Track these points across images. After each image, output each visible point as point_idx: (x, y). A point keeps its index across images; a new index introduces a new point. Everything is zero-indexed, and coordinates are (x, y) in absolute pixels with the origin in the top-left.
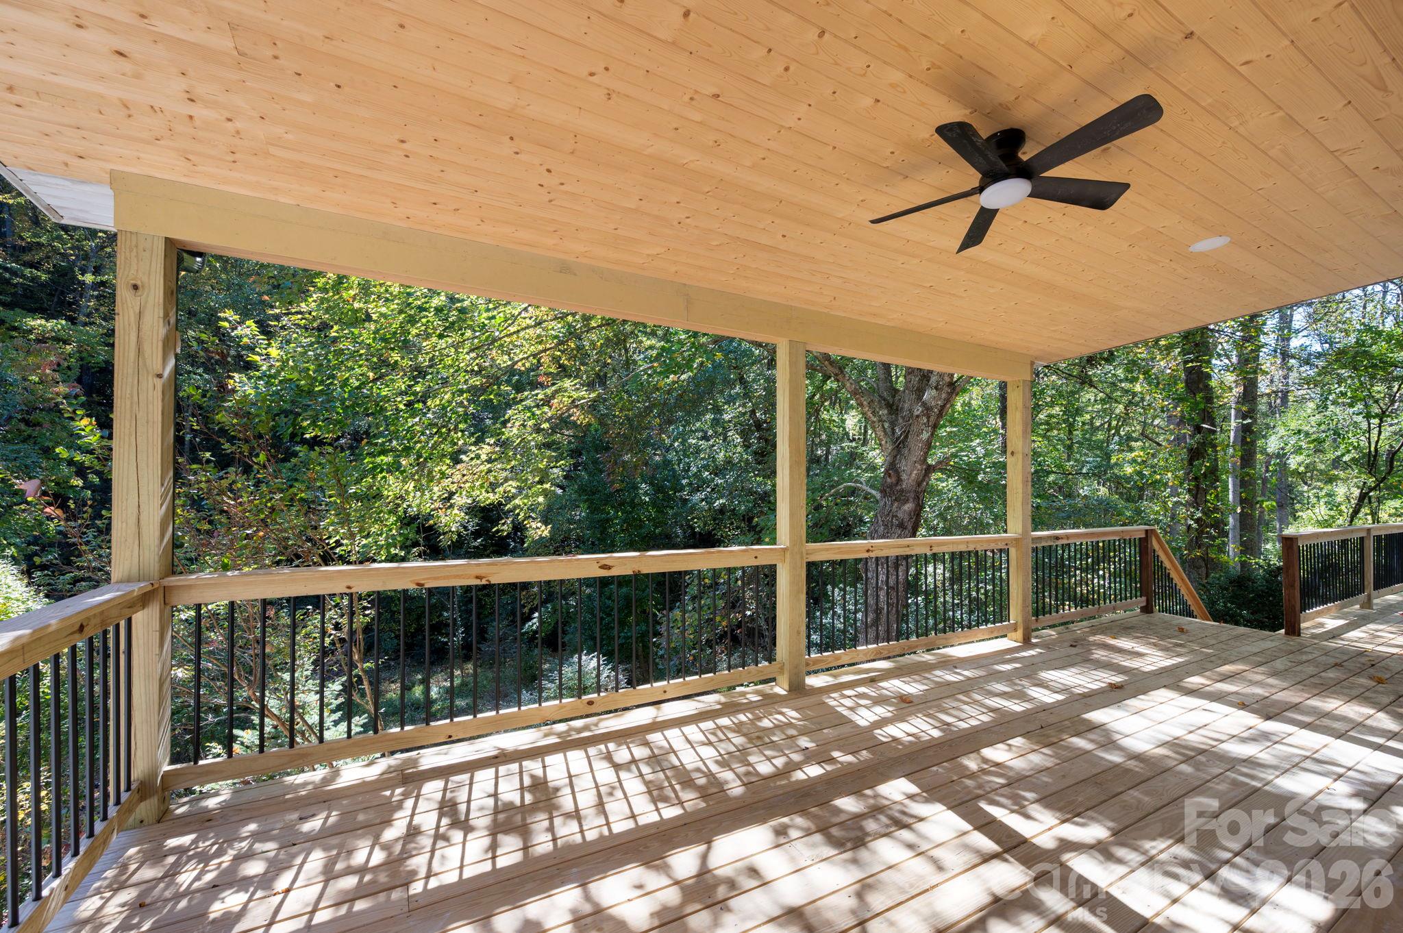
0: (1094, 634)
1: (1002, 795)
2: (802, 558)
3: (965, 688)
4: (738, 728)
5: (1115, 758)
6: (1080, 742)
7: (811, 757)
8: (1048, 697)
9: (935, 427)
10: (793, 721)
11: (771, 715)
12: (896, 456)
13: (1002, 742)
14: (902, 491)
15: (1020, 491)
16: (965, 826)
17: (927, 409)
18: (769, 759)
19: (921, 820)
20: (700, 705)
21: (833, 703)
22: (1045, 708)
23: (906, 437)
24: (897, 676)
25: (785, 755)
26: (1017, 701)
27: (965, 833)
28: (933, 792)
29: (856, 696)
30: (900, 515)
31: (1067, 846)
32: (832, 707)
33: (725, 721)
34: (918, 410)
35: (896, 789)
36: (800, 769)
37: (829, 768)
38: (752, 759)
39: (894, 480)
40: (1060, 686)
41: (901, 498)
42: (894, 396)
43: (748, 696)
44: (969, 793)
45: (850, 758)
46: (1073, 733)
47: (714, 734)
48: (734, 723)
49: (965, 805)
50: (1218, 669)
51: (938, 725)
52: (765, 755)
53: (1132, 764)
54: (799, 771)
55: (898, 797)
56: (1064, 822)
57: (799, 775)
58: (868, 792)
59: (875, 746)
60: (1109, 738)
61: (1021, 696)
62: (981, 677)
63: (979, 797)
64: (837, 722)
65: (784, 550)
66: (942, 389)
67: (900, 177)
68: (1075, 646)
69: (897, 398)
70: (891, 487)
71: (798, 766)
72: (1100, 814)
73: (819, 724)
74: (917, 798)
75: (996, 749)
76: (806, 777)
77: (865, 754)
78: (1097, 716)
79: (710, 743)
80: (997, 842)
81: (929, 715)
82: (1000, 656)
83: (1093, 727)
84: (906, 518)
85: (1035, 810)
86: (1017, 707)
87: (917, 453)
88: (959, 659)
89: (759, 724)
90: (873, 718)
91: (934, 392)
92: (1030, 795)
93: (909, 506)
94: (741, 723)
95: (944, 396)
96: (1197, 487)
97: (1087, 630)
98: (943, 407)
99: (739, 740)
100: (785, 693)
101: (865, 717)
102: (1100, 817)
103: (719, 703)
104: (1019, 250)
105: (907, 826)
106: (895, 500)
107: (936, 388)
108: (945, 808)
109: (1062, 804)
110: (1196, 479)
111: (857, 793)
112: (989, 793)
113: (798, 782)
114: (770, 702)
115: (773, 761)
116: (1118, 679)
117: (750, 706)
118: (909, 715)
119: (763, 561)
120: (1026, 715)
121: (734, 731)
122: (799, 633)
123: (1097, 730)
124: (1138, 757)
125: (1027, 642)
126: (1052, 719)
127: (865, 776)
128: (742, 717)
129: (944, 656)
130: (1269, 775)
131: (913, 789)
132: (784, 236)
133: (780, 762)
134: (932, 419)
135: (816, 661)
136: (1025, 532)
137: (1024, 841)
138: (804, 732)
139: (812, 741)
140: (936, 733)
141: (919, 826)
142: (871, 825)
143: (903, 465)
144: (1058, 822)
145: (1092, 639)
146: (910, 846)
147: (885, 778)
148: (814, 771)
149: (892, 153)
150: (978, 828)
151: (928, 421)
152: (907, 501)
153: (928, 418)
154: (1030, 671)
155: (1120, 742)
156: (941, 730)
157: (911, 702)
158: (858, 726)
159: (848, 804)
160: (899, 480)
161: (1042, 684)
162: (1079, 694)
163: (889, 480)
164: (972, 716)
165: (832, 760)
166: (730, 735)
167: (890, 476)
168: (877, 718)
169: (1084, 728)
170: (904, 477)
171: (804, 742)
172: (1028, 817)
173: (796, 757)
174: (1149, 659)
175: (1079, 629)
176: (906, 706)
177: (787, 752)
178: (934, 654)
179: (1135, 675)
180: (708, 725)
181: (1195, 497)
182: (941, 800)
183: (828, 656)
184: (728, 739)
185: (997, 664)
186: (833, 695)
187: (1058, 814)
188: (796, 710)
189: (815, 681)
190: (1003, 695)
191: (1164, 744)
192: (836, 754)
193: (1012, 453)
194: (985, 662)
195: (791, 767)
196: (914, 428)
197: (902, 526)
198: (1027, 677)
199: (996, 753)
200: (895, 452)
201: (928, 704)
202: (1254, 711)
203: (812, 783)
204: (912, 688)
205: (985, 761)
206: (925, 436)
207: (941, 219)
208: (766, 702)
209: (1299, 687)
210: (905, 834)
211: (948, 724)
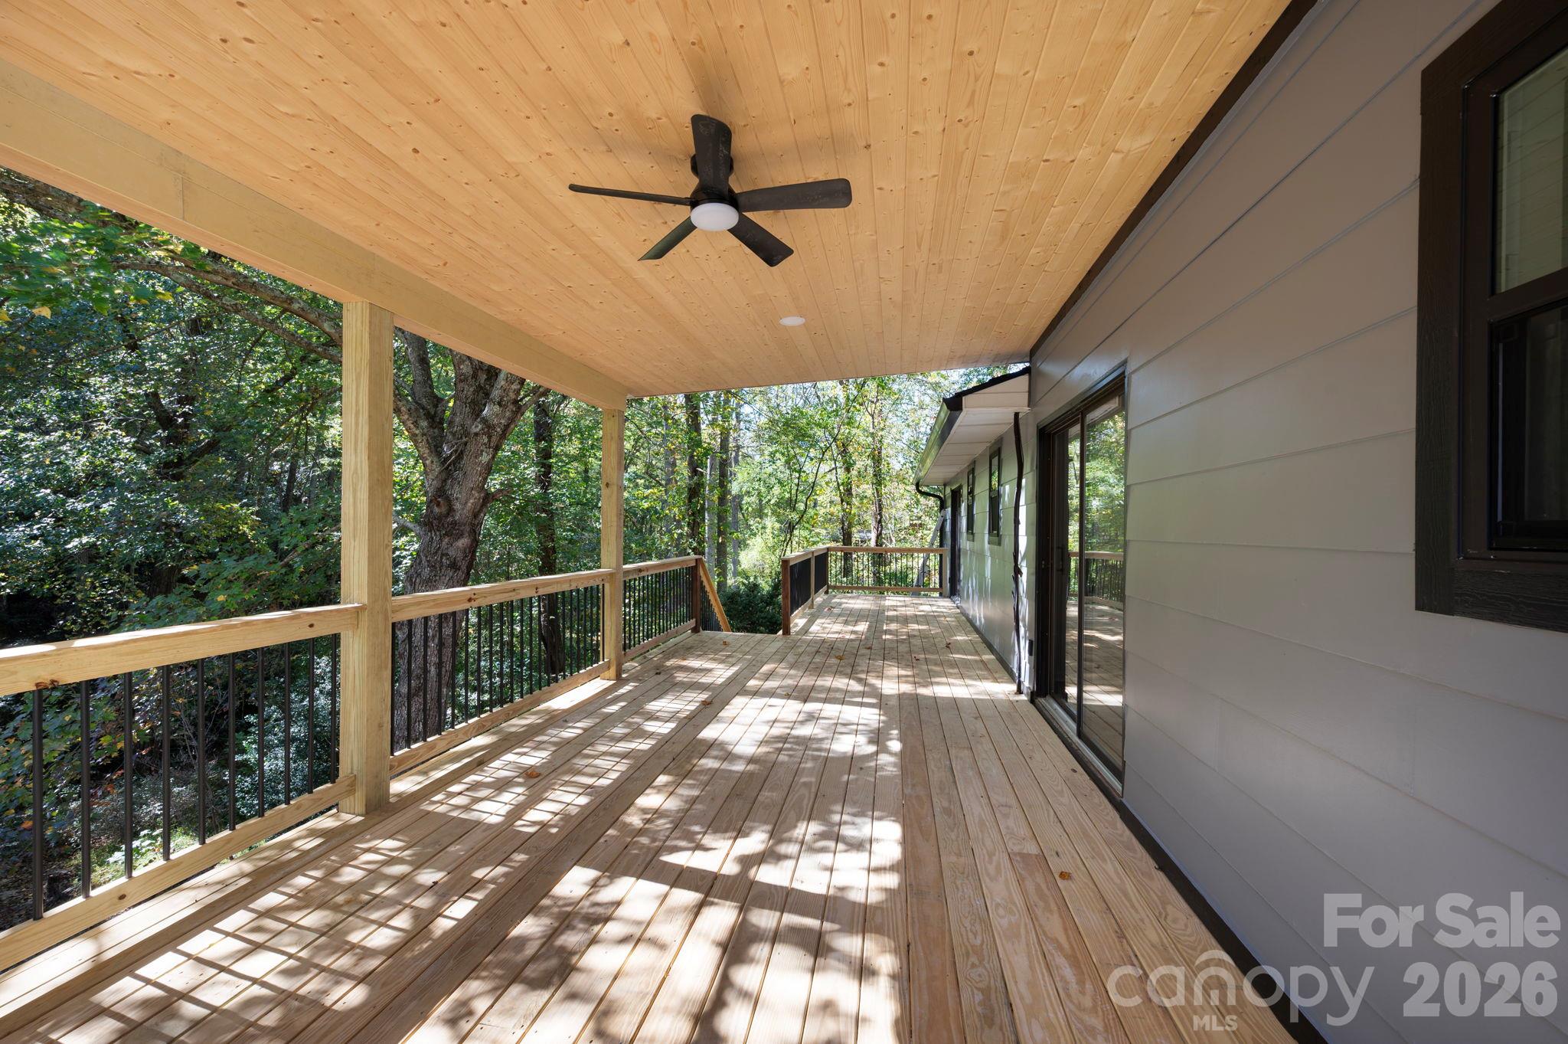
0: (669, 659)
1: (678, 839)
2: (386, 618)
3: (588, 739)
4: (306, 900)
5: (739, 767)
6: (709, 763)
7: (445, 894)
8: (666, 728)
9: (497, 448)
10: (395, 854)
11: (355, 858)
12: (445, 481)
13: (649, 786)
14: (454, 523)
15: (615, 524)
16: (662, 888)
17: (489, 427)
18: (382, 924)
19: (618, 904)
20: (202, 893)
21: (442, 809)
22: (666, 740)
23: (460, 457)
24: (508, 749)
25: (406, 906)
26: (641, 741)
27: (666, 896)
28: (613, 868)
29: (467, 790)
30: (452, 552)
31: (748, 862)
32: (443, 815)
33: (271, 899)
34: (477, 427)
35: (574, 883)
36: (440, 915)
37: (479, 895)
38: (354, 938)
39: (444, 510)
40: (666, 714)
41: (453, 531)
42: (436, 406)
43: (298, 844)
44: (649, 849)
45: (500, 870)
46: (700, 756)
47: (258, 929)
48: (291, 896)
49: (650, 868)
50: (761, 671)
51: (581, 791)
52: (373, 922)
53: (751, 767)
54: (439, 919)
55: (580, 891)
56: (735, 839)
57: (443, 925)
58: (546, 902)
59: (524, 842)
60: (726, 751)
61: (639, 733)
62: (596, 725)
63: (659, 851)
64: (460, 831)
65: (358, 611)
66: (506, 406)
67: (604, 148)
68: (659, 673)
69: (440, 408)
70: (439, 518)
71: (435, 913)
72: (754, 821)
73: (437, 842)
74: (602, 882)
75: (648, 795)
76: (454, 923)
77: (520, 857)
78: (709, 733)
79: (257, 947)
80: (697, 890)
81: (566, 783)
82: (600, 699)
83: (711, 745)
84: (460, 555)
85: (708, 840)
86: (644, 745)
87: (474, 480)
88: (564, 711)
89: (337, 880)
90: (504, 810)
91: (497, 408)
92: (697, 828)
93: (463, 542)
94: (305, 891)
95: (508, 414)
96: (694, 520)
97: (661, 656)
98: (507, 427)
99: (313, 919)
100: (361, 818)
101: (493, 811)
102: (756, 824)
103: (244, 875)
104: (669, 277)
105: (607, 919)
106: (446, 534)
107: (499, 404)
108: (634, 879)
109: (724, 825)
110: (693, 514)
111: (534, 909)
112: (665, 841)
113: (447, 934)
114: (339, 841)
115: (392, 923)
116: (704, 696)
117: (307, 858)
118: (545, 791)
119: (322, 630)
120: (654, 751)
121: (298, 908)
122: (380, 726)
123: (714, 747)
124: (751, 760)
125: (620, 681)
126: (678, 748)
127: (532, 885)
128: (301, 881)
129: (548, 712)
130: (826, 745)
131: (591, 874)
132: (415, 151)
133: (403, 921)
134: (494, 439)
135: (402, 760)
136: (619, 567)
137: (715, 877)
138: (419, 864)
139: (440, 870)
140: (583, 800)
141: (621, 912)
142: (570, 939)
143: (456, 492)
144: (731, 841)
145: (668, 663)
146: (624, 940)
147: (556, 876)
148: (461, 909)
149: (611, 115)
150: (674, 884)
151: (489, 441)
152: (461, 536)
153: (490, 437)
154: (636, 706)
155: (734, 751)
156: (587, 794)
157: (539, 775)
158: (490, 826)
159: (529, 927)
160: (451, 510)
161: (652, 717)
162: (685, 718)
163: (436, 510)
164: (609, 770)
165: (478, 884)
166: (293, 917)
167: (438, 505)
168: (508, 808)
169: (704, 748)
170: (457, 506)
171: (428, 877)
172: (707, 849)
173: (424, 902)
174: (717, 673)
175: (655, 655)
176: (536, 781)
177: (407, 901)
178: (535, 713)
179: (714, 689)
180: (238, 919)
181: (692, 529)
182: (625, 873)
183: (419, 748)
184: (291, 924)
185: (604, 707)
186: (436, 798)
187: (728, 835)
188: (391, 837)
189: (400, 786)
190: (624, 738)
191: (762, 743)
192: (479, 874)
193: (607, 485)
194: (591, 708)
195: (424, 921)
196: (472, 448)
197: (454, 566)
198: (636, 713)
199: (650, 800)
200: (444, 475)
201: (559, 771)
202: (796, 698)
203: (466, 926)
204: (534, 758)
205: (644, 811)
206: (485, 458)
207: (619, 215)
208: (334, 842)
209: (807, 673)
210: (612, 929)
211: (590, 787)
